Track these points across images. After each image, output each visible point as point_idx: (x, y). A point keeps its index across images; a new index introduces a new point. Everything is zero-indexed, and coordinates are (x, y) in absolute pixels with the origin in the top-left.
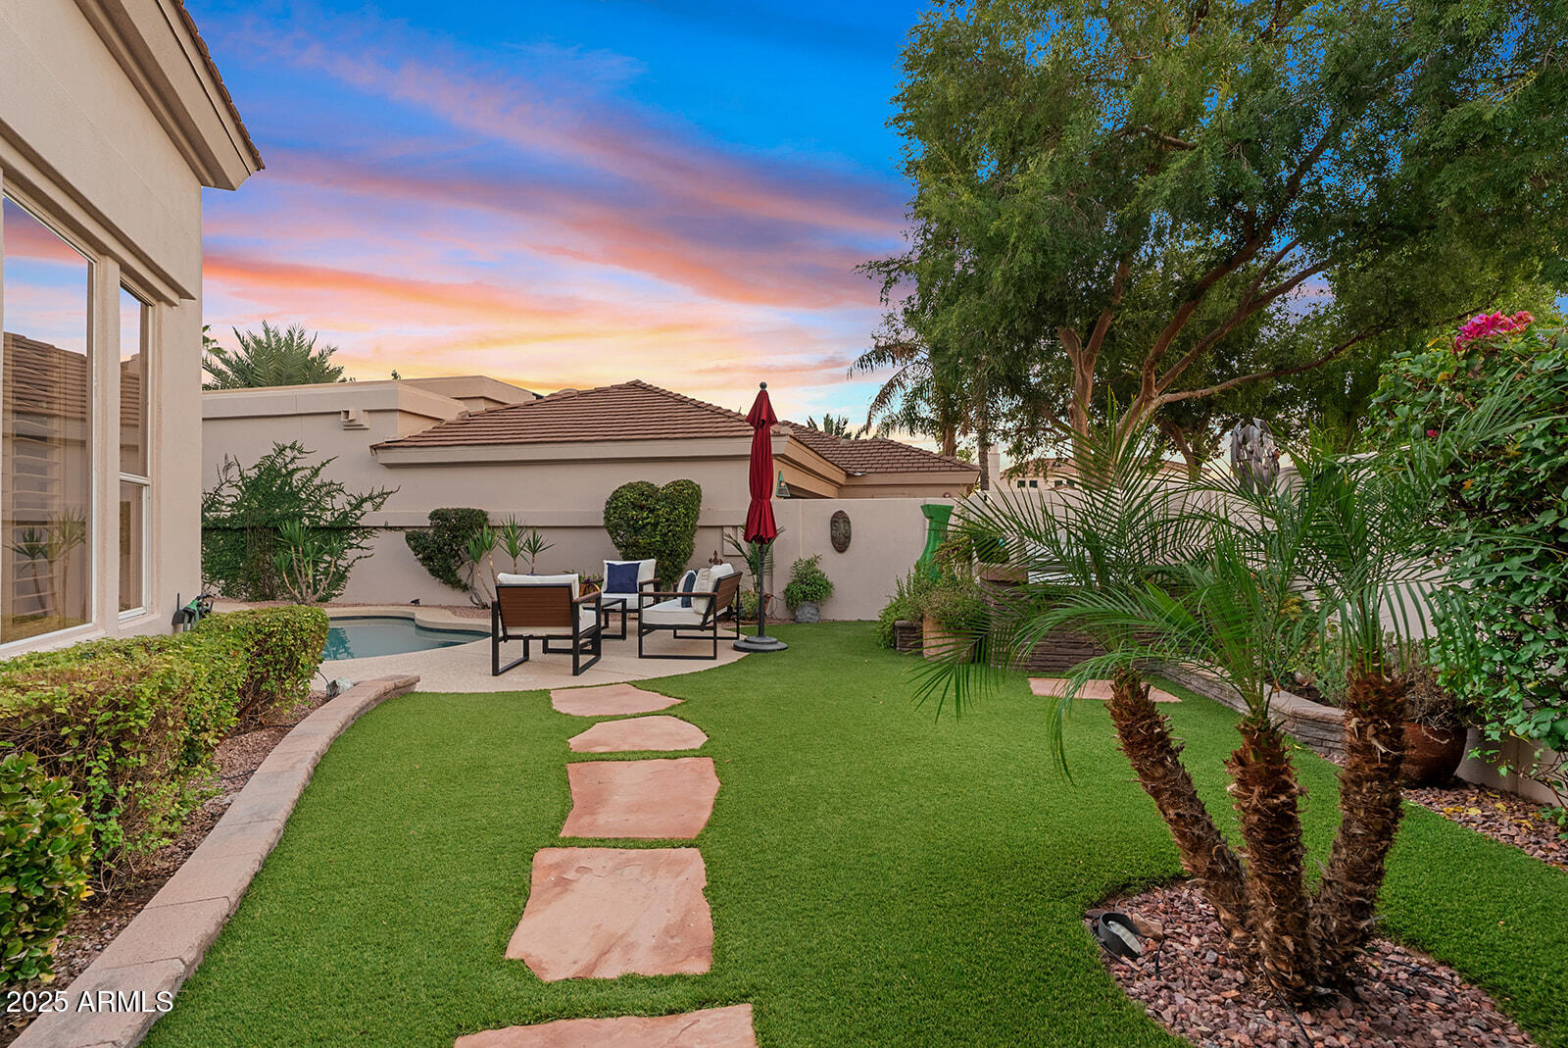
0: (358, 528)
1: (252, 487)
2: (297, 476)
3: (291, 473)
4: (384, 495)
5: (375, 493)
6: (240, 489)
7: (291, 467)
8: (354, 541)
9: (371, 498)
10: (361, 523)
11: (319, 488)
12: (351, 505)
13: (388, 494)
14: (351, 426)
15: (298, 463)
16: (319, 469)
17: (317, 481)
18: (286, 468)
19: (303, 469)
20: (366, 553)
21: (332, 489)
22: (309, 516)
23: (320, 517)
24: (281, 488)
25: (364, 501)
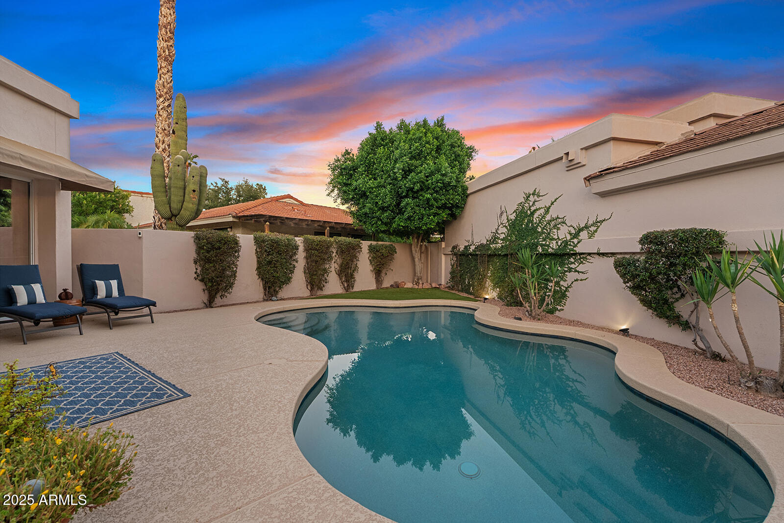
0: (575, 254)
1: (513, 226)
2: (536, 215)
3: (533, 213)
4: (598, 223)
5: (590, 222)
6: (507, 228)
7: (533, 209)
8: (573, 266)
9: (587, 227)
10: (578, 249)
11: (549, 222)
12: (571, 234)
13: (601, 222)
14: (573, 166)
15: (537, 205)
16: (550, 207)
17: (548, 218)
18: (530, 210)
19: (540, 209)
20: (581, 276)
21: (558, 222)
22: (542, 245)
23: (548, 246)
24: (527, 225)
25: (581, 230)
